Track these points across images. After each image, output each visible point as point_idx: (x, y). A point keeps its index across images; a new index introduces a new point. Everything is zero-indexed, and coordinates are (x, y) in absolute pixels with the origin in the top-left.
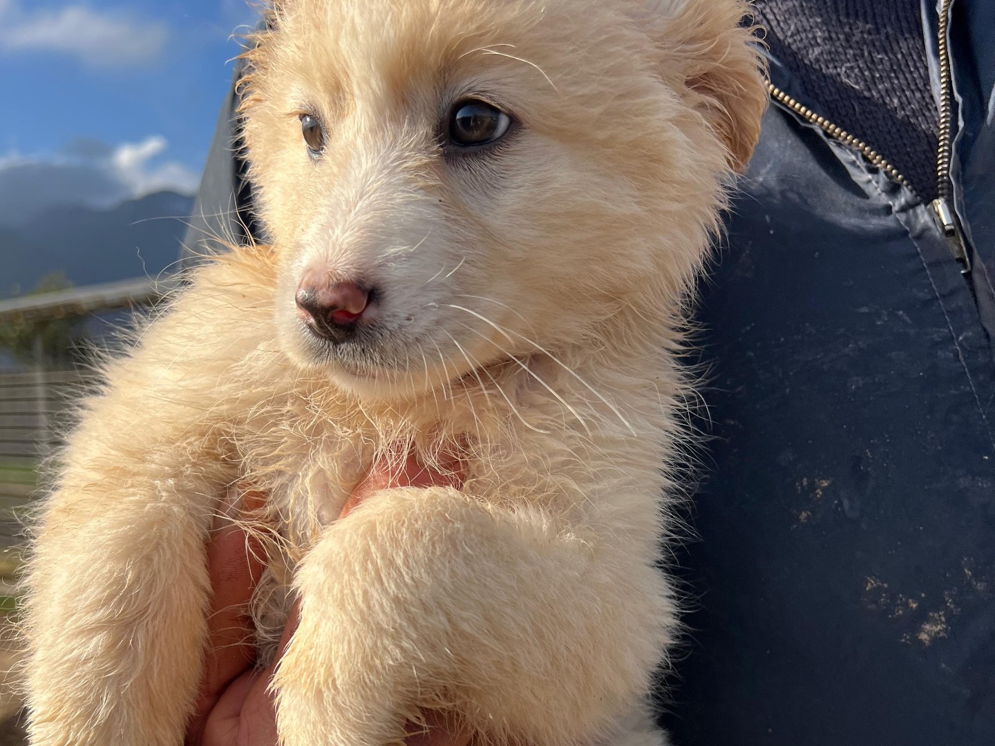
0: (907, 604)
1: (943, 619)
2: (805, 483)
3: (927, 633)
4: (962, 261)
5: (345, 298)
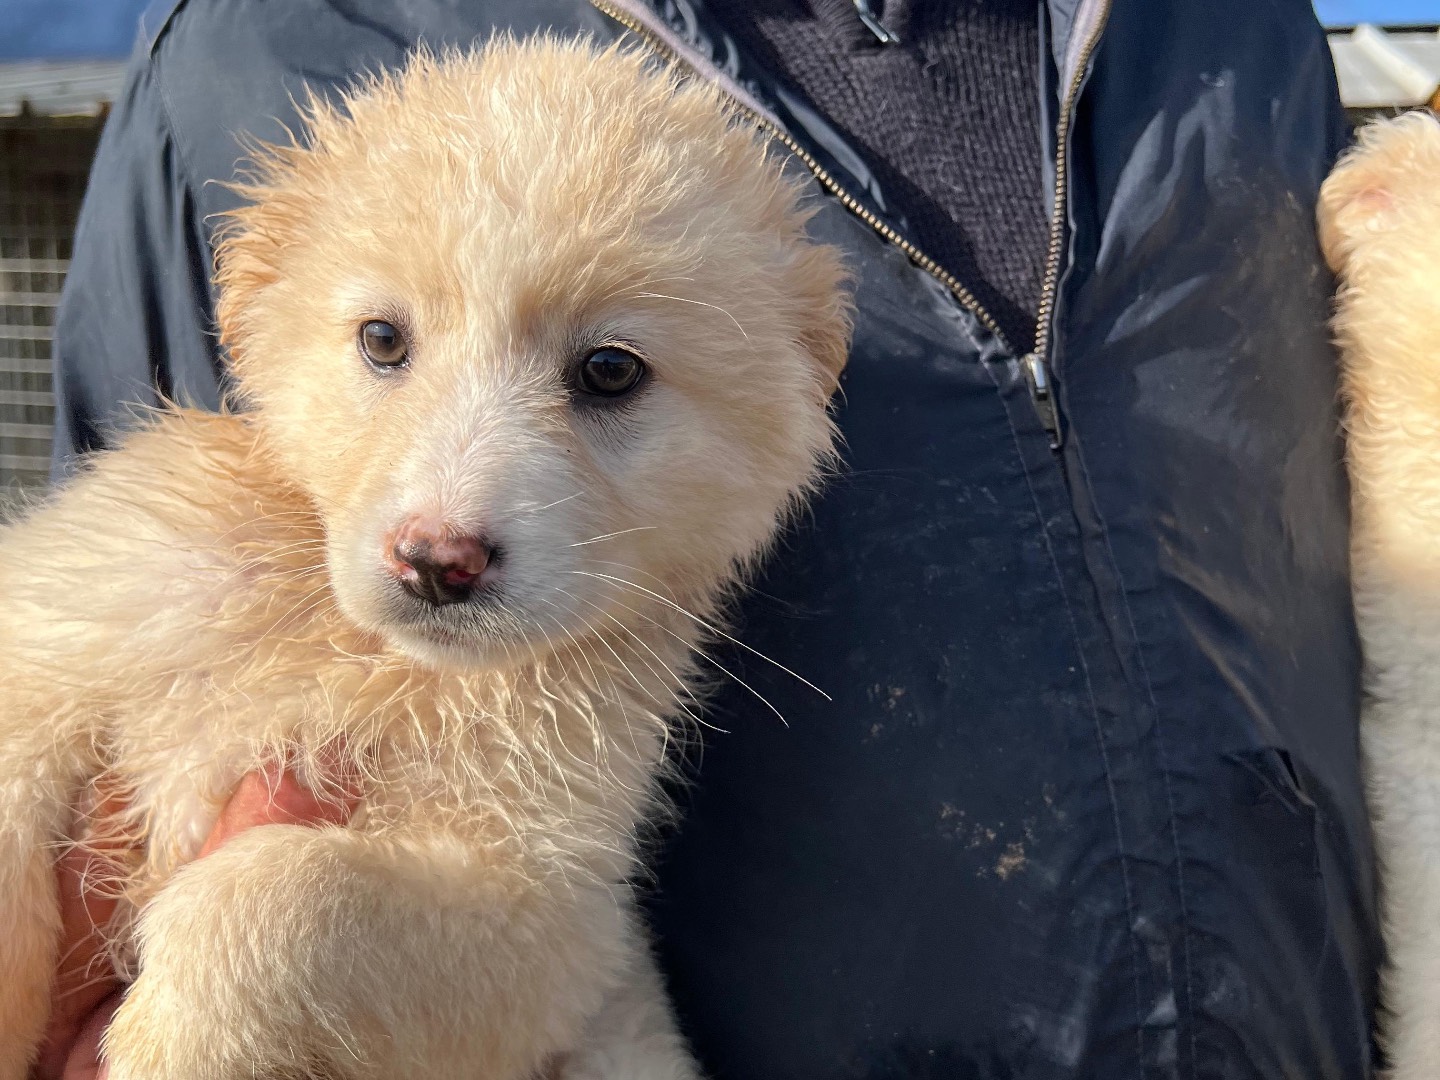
0: (984, 833)
1: (1022, 851)
2: (877, 690)
3: (1005, 866)
4: (1053, 431)
5: (467, 557)
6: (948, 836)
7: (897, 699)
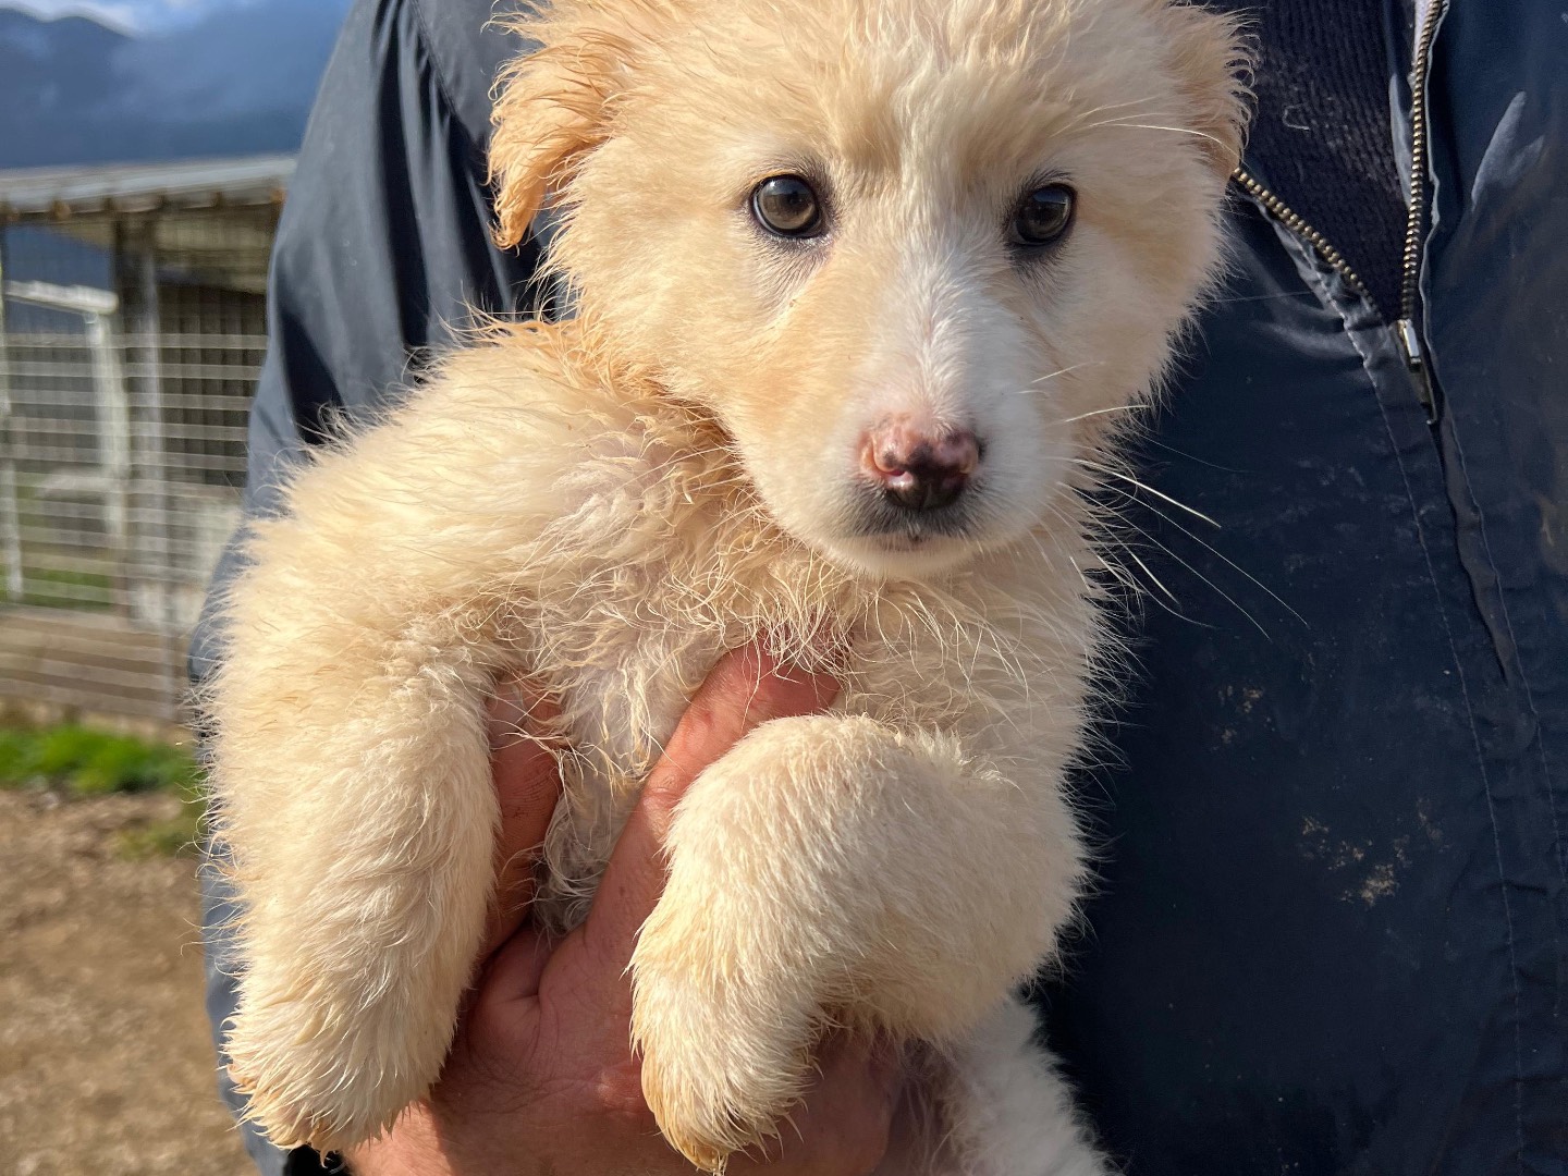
0: (1351, 853)
1: (1391, 873)
2: (1230, 692)
3: (1372, 890)
4: (1427, 406)
6: (1310, 855)
7: (1255, 703)
